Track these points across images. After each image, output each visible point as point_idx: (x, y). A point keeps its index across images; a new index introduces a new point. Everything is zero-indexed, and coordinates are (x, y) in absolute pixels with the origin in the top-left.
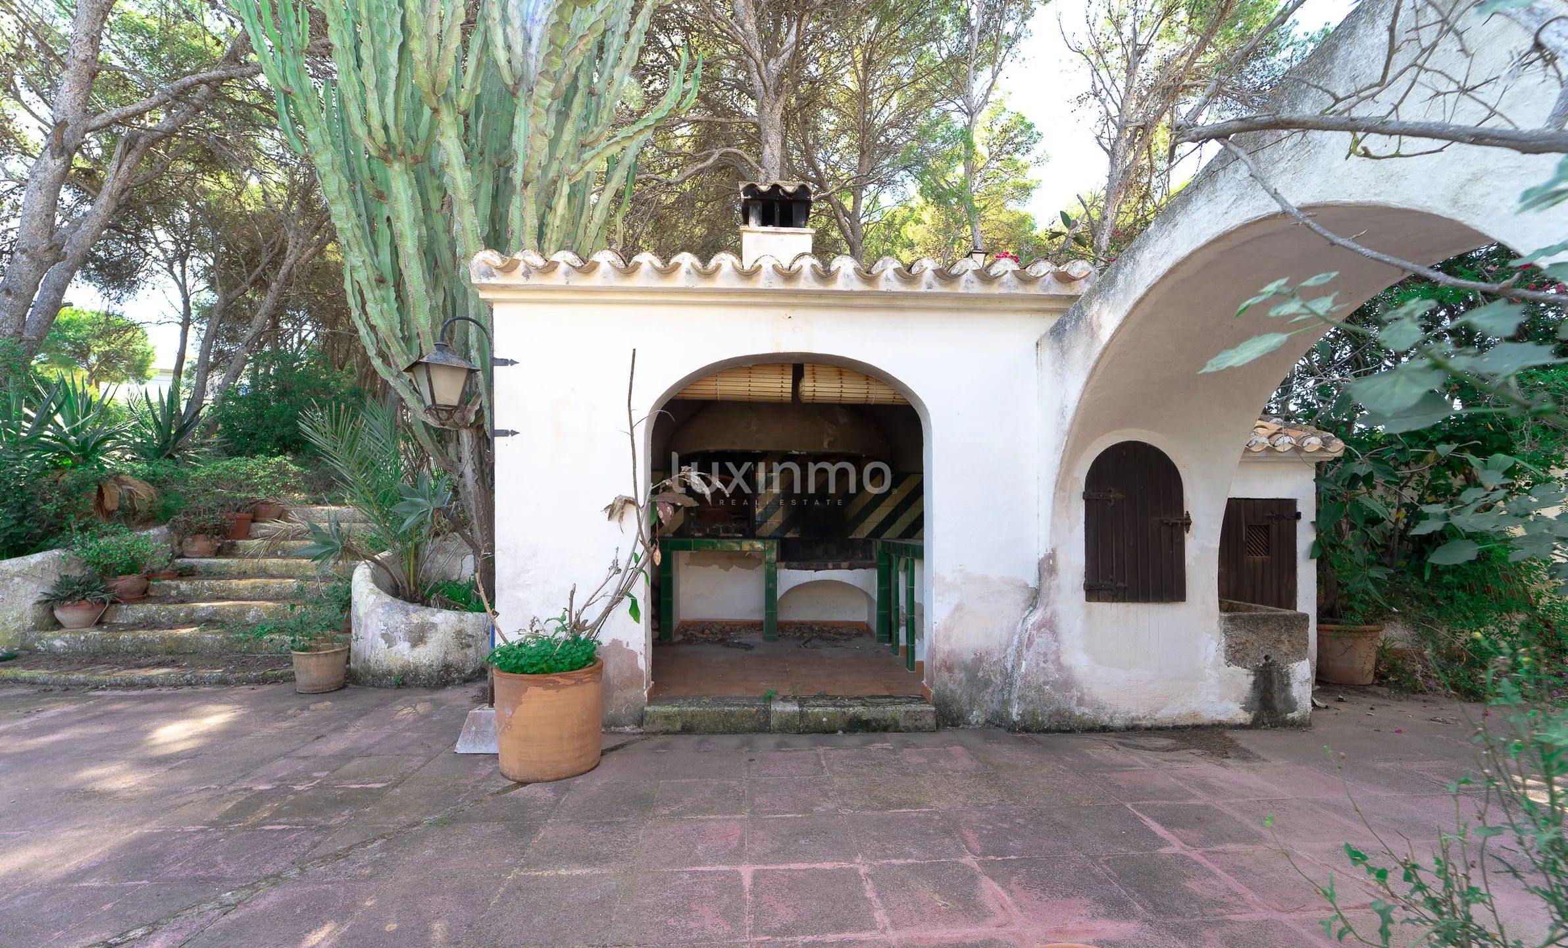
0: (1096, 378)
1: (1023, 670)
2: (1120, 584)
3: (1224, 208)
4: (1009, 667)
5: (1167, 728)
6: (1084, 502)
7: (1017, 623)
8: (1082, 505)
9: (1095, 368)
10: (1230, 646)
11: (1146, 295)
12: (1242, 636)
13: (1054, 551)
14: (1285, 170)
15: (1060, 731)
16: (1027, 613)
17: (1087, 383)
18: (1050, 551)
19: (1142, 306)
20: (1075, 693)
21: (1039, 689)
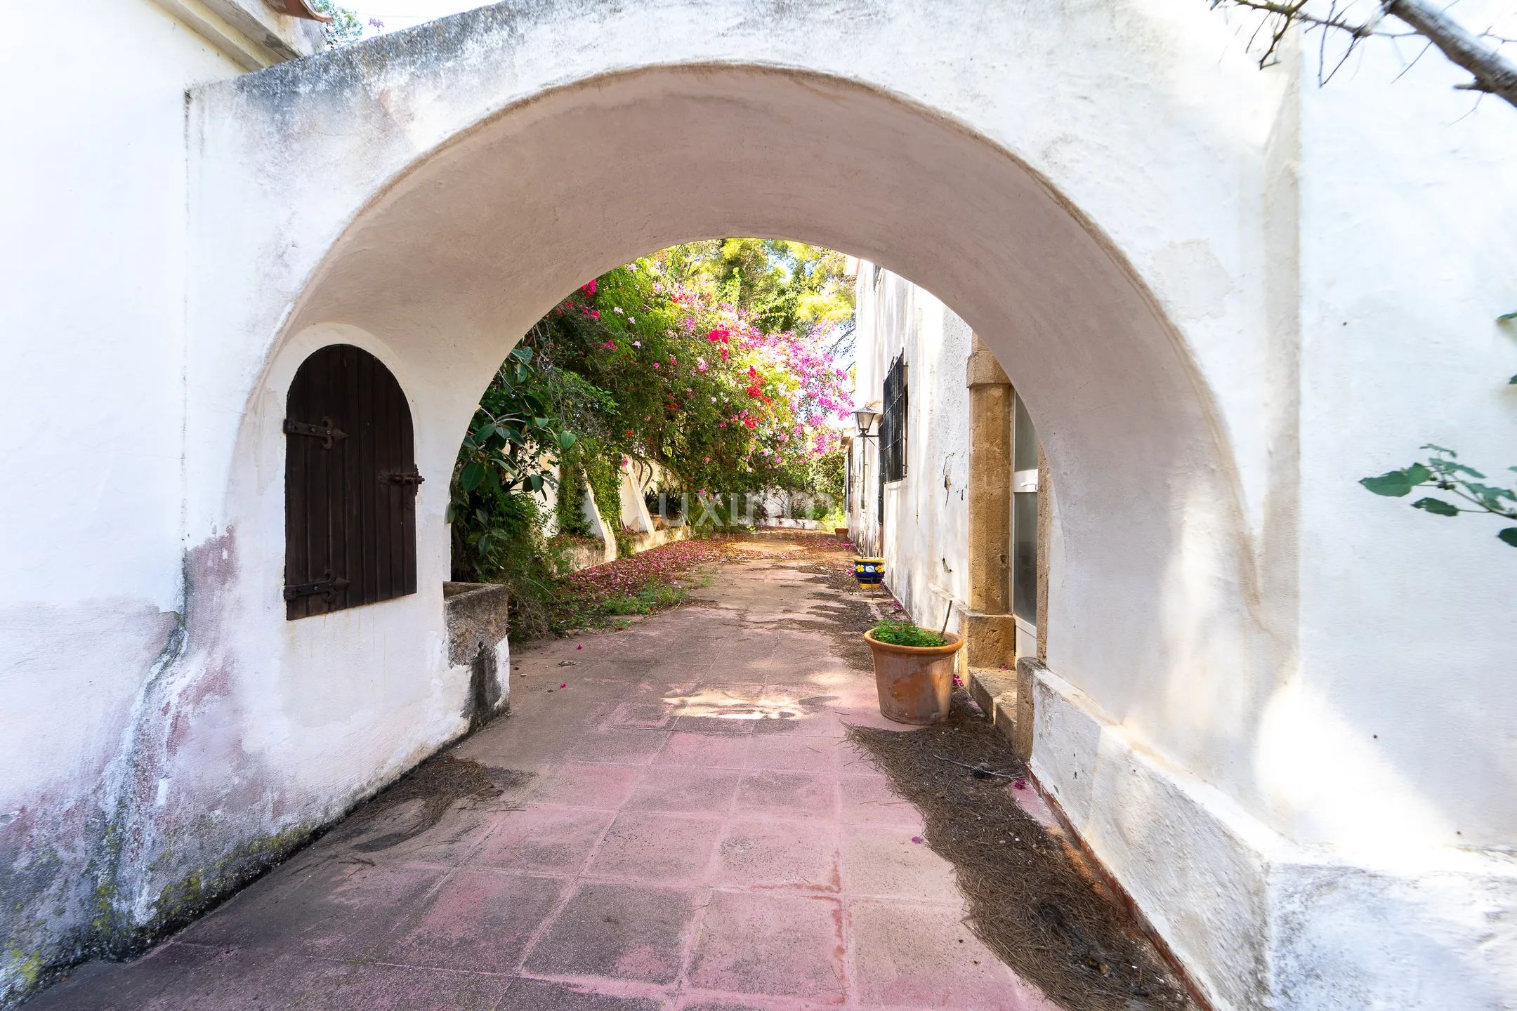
0: (378, 209)
1: (161, 800)
2: (340, 580)
3: (722, 26)
4: (110, 806)
5: (395, 783)
6: (284, 437)
7: (131, 699)
8: (281, 442)
9: (385, 190)
10: (453, 642)
11: (536, 99)
12: (464, 624)
13: (231, 531)
14: (828, 22)
15: (243, 884)
16: (156, 669)
17: (361, 213)
18: (221, 532)
19: (515, 117)
20: (270, 797)
21: (202, 824)
